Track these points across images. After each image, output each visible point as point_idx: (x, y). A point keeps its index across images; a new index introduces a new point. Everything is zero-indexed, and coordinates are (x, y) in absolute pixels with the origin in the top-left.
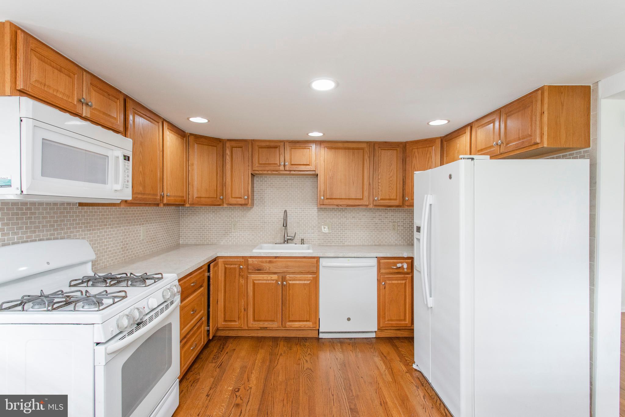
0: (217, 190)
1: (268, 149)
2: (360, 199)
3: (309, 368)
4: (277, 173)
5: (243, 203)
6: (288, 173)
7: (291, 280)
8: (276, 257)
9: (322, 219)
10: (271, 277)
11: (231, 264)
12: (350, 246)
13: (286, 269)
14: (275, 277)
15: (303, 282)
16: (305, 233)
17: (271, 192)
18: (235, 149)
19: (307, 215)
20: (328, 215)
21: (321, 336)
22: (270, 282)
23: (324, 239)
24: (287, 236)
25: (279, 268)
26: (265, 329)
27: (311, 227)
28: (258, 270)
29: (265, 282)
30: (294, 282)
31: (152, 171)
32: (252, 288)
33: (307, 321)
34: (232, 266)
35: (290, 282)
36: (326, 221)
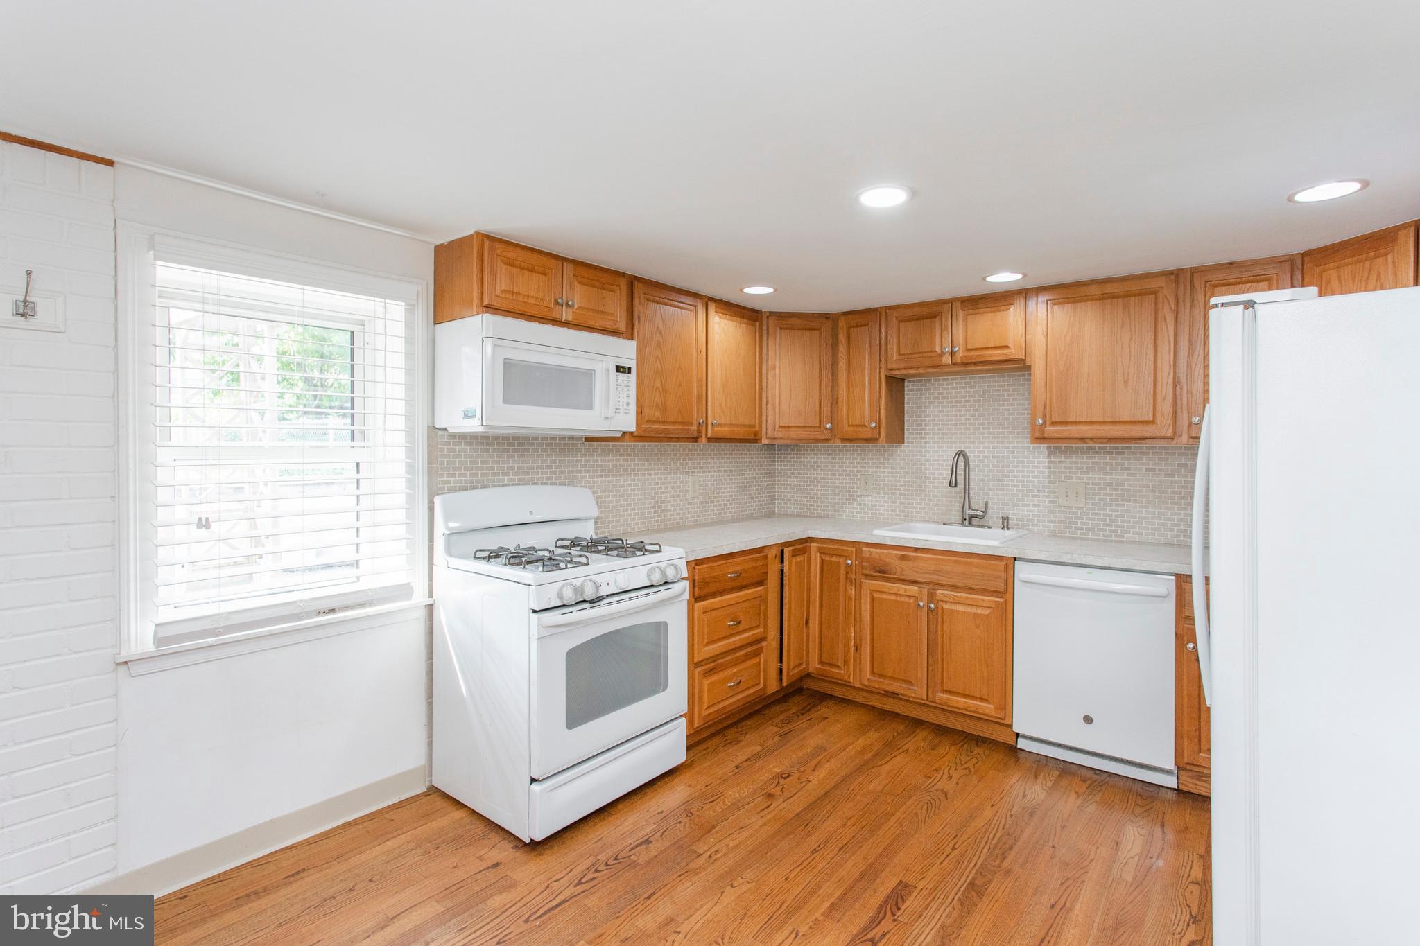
0: (820, 410)
1: (919, 322)
2: (1148, 422)
3: (945, 790)
4: (935, 370)
5: (869, 436)
6: (962, 369)
7: (946, 602)
8: (917, 549)
9: (1061, 472)
10: (906, 590)
11: (832, 555)
12: (1140, 543)
13: (938, 577)
14: (913, 589)
15: (974, 610)
16: (1017, 505)
17: (940, 411)
18: (856, 329)
19: (1021, 462)
20: (1076, 463)
21: (1022, 744)
22: (903, 599)
23: (1064, 522)
24: (970, 508)
25: (921, 573)
26: (894, 695)
27: (1031, 491)
28: (880, 572)
29: (893, 598)
30: (953, 607)
31: (680, 385)
32: (868, 607)
33: (982, 699)
34: (834, 559)
35: (946, 606)
36: (1071, 478)
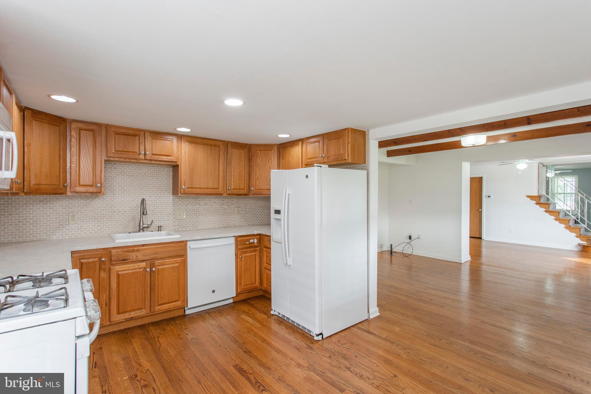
1: (127, 136)
2: (217, 189)
3: (193, 338)
4: (136, 161)
5: (95, 191)
6: (149, 162)
7: (160, 265)
8: (143, 245)
9: (177, 206)
10: (139, 266)
11: (89, 258)
12: (203, 229)
13: (156, 256)
14: (143, 264)
15: (172, 265)
16: (160, 221)
17: (122, 179)
18: (85, 131)
19: (162, 203)
20: (183, 202)
21: (187, 312)
22: (137, 270)
23: (179, 225)
24: (143, 224)
25: (147, 256)
26: (132, 319)
27: (166, 214)
28: (123, 261)
29: (131, 271)
30: (163, 267)
32: (115, 280)
33: (176, 301)
34: (90, 260)
35: (159, 268)
36: (181, 208)
